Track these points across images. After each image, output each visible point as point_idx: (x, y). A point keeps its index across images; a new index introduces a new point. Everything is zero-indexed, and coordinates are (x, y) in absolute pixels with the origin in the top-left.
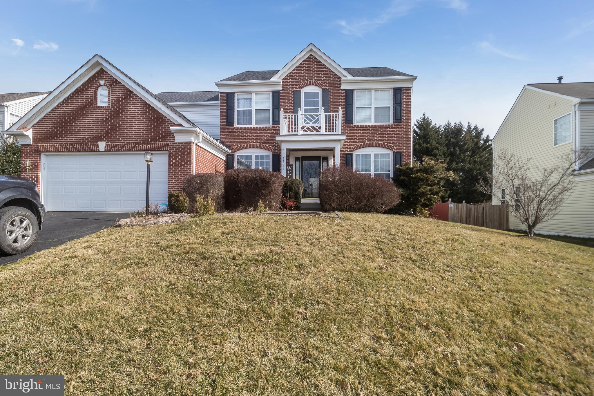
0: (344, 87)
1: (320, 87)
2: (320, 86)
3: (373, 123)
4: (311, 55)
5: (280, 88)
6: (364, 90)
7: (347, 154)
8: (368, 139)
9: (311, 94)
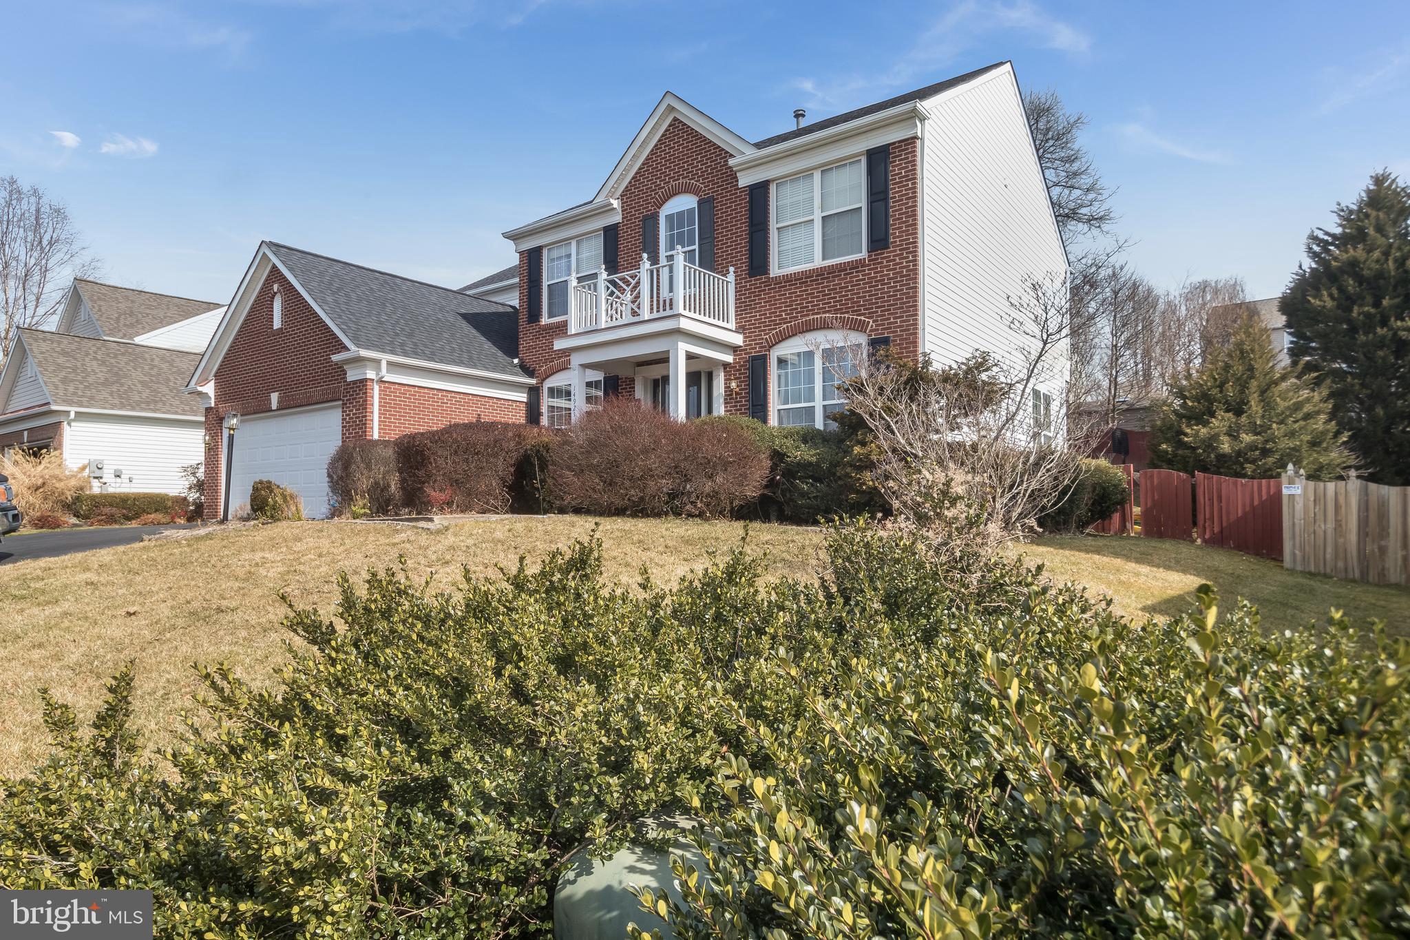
0: (744, 180)
1: (696, 194)
2: (695, 191)
3: (818, 262)
4: (675, 119)
5: (617, 218)
6: (794, 177)
7: (754, 359)
8: (804, 311)
9: (680, 214)
